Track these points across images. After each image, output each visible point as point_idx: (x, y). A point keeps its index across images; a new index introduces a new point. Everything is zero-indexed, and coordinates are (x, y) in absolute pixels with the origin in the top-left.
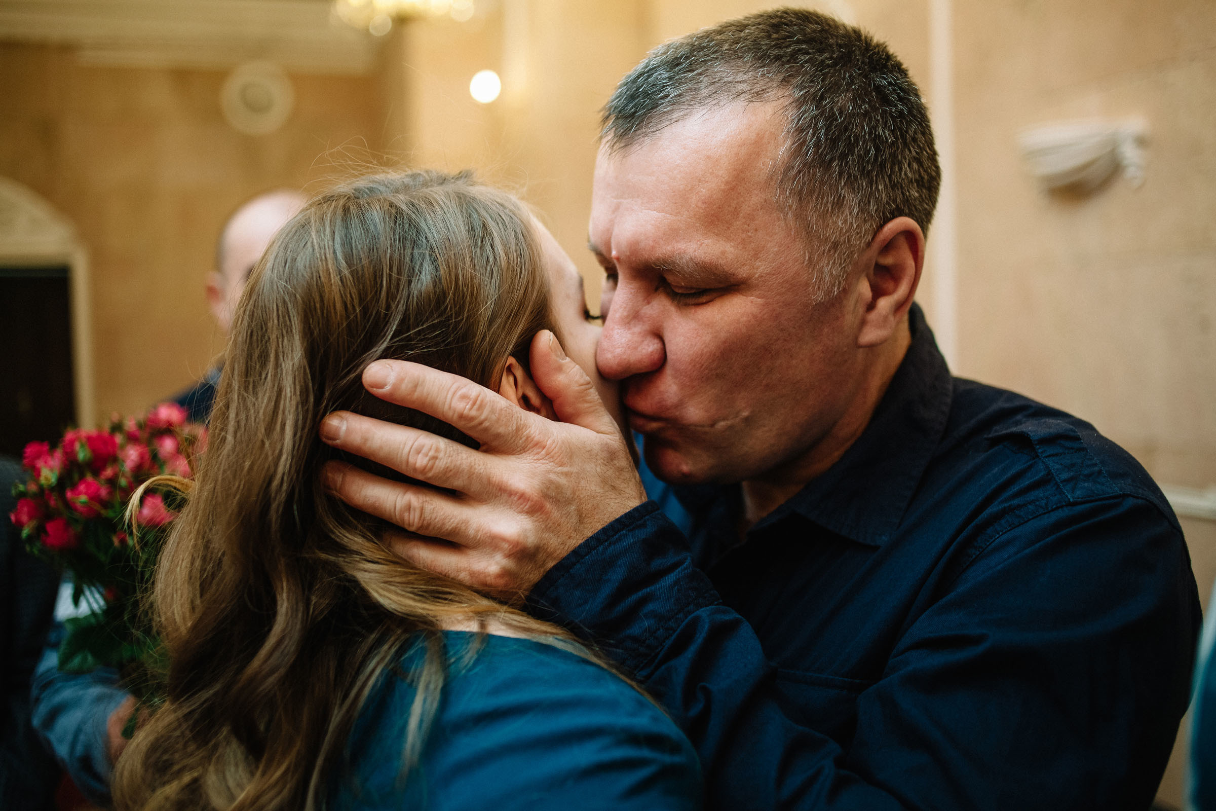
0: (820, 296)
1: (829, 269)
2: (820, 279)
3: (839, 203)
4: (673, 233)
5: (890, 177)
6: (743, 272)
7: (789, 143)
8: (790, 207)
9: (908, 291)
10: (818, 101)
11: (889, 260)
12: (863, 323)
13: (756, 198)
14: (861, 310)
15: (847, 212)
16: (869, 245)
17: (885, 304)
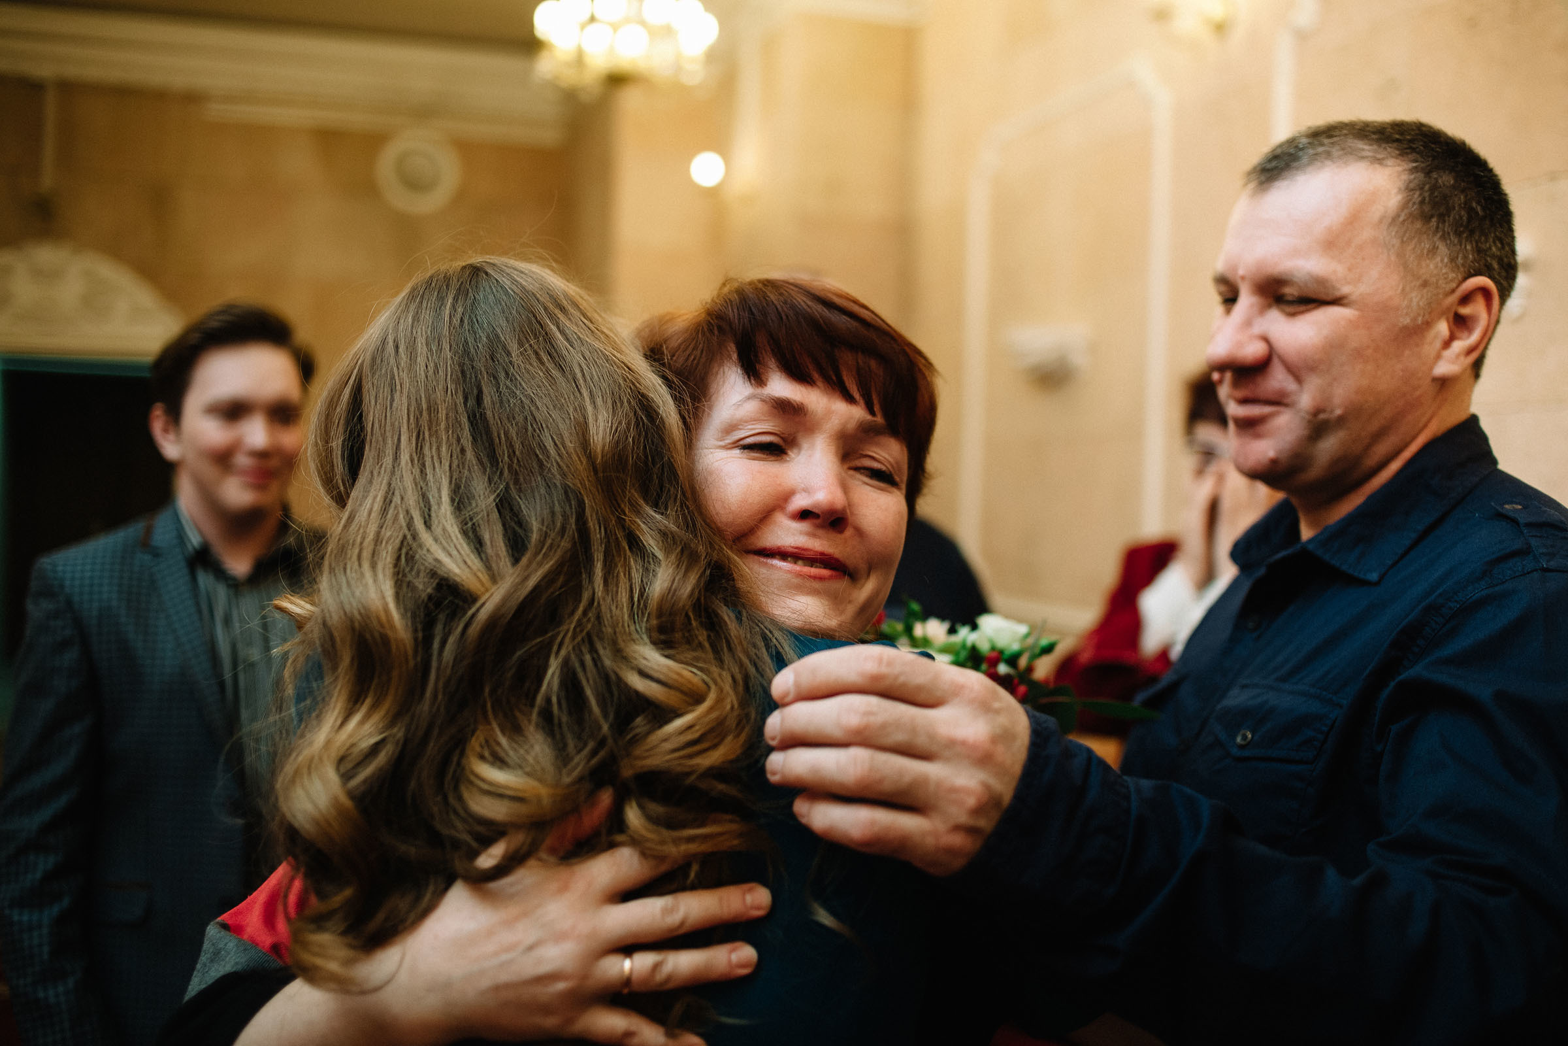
0: (1407, 321)
1: (1417, 299)
2: (1408, 307)
3: (1433, 250)
4: (1296, 252)
5: (1477, 242)
6: (1345, 290)
7: (1400, 197)
8: (1393, 246)
9: (1479, 339)
10: (1428, 174)
11: (1465, 311)
12: (1438, 357)
13: (1367, 234)
14: (1438, 344)
15: (1439, 259)
16: (1453, 291)
17: (1458, 346)
